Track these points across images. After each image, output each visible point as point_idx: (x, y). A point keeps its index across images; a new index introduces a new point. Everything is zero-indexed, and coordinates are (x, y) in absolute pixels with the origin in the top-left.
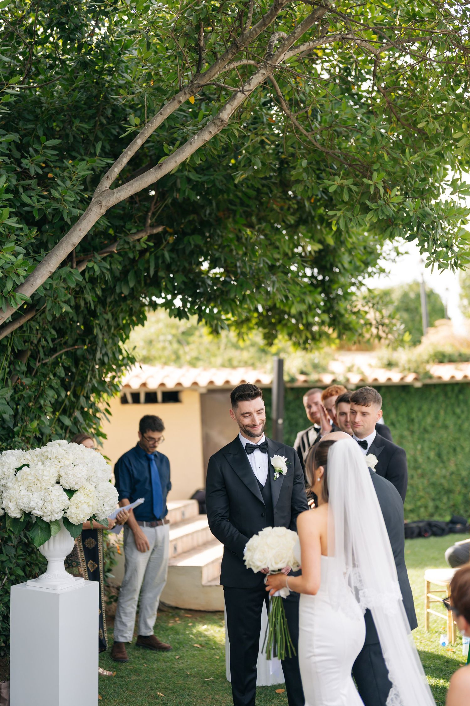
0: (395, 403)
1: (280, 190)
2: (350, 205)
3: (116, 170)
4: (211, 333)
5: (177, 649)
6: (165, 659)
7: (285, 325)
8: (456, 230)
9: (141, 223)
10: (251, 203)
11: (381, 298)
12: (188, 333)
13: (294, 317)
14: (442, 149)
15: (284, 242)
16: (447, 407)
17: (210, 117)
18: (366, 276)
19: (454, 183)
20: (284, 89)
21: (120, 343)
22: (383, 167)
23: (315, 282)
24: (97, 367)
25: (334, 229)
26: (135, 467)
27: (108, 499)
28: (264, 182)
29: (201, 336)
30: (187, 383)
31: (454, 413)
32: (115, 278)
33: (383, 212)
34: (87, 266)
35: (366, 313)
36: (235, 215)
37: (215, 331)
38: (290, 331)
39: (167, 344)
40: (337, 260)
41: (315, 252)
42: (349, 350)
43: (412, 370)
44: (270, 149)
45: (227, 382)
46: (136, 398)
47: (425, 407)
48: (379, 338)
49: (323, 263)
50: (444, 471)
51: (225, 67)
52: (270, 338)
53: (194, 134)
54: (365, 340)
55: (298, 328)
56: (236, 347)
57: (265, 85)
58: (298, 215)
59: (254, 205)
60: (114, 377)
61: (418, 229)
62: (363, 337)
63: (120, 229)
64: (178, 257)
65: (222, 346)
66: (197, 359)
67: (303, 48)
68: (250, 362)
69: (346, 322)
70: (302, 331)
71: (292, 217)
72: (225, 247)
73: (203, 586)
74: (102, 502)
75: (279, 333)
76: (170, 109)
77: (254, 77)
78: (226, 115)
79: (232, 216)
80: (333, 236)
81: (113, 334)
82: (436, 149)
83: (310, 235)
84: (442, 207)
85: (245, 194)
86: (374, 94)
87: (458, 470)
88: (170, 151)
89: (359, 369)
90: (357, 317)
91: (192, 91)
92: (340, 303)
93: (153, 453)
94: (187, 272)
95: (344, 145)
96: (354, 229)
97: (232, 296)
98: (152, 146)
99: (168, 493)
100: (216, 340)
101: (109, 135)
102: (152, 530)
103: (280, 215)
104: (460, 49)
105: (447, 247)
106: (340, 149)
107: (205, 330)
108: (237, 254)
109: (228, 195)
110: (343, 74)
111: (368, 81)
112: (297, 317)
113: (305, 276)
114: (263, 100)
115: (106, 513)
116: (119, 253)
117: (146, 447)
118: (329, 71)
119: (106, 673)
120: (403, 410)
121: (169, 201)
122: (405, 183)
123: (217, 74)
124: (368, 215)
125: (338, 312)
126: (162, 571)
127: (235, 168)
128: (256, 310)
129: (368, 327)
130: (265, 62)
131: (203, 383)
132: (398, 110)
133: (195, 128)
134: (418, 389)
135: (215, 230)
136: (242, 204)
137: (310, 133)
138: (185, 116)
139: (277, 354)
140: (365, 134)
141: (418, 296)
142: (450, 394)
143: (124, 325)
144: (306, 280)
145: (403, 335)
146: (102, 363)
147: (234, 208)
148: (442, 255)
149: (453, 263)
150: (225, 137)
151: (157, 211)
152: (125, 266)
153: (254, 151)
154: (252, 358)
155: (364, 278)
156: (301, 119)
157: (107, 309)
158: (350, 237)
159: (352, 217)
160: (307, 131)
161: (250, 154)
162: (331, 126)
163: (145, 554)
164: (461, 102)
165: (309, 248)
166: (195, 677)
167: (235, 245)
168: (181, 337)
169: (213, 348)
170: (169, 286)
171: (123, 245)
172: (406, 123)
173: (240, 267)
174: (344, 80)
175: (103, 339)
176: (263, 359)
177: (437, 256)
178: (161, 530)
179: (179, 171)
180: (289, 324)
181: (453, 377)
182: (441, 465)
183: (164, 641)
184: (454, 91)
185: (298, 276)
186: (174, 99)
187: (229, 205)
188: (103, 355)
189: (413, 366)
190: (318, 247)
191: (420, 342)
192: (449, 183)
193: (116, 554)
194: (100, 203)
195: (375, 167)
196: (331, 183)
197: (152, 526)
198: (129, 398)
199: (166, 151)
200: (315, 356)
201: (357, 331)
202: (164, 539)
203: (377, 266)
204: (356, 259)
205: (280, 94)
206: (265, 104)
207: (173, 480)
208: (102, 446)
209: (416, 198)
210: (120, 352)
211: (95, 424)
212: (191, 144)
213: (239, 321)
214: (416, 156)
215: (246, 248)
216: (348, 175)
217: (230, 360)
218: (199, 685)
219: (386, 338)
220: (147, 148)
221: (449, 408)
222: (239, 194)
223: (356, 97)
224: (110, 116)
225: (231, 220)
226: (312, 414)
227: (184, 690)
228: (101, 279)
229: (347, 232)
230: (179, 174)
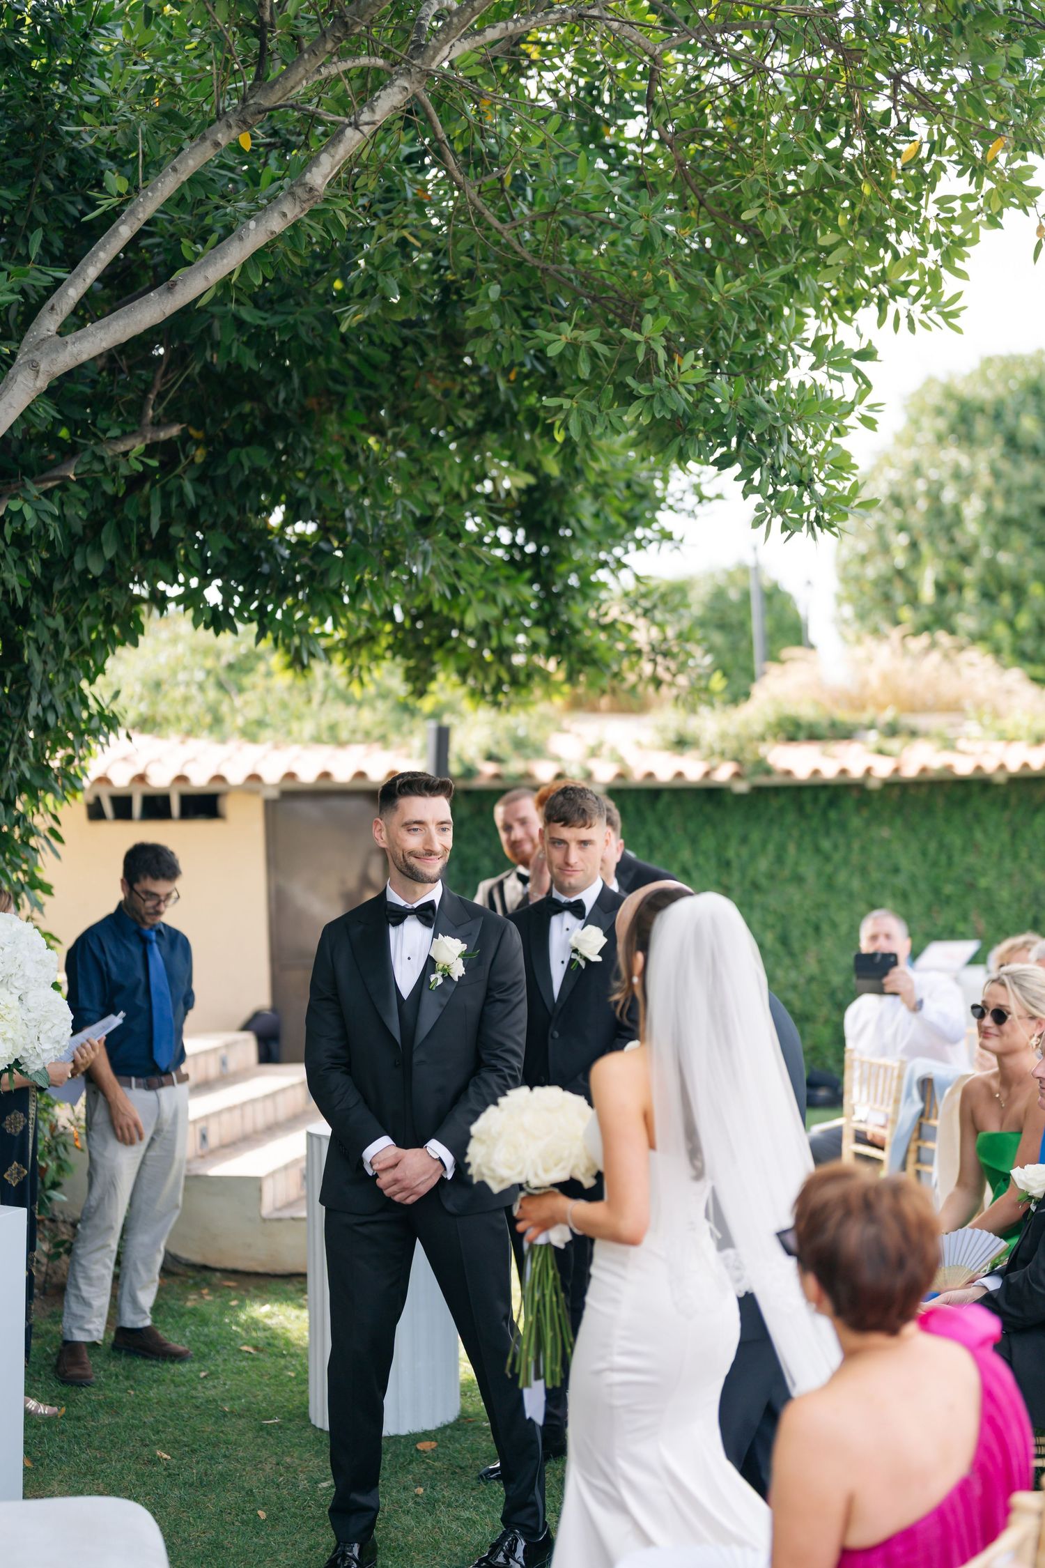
0: (692, 826)
1: (444, 352)
2: (593, 387)
3: (73, 293)
4: (290, 665)
5: (202, 1357)
6: (177, 1379)
7: (453, 650)
8: (821, 446)
9: (132, 417)
10: (378, 378)
11: (663, 597)
12: (240, 667)
13: (471, 634)
14: (796, 269)
15: (451, 468)
16: (801, 837)
17: (286, 182)
18: (632, 546)
19: (818, 345)
20: (452, 125)
21: (84, 684)
22: (665, 306)
23: (518, 557)
24: (31, 734)
25: (559, 437)
26: (113, 956)
27: (48, 1026)
28: (406, 332)
29: (269, 674)
30: (236, 777)
31: (817, 850)
32: (70, 536)
33: (663, 404)
34: (7, 509)
35: (630, 627)
36: (343, 406)
37: (298, 662)
38: (463, 665)
39: (194, 690)
40: (566, 510)
41: (519, 490)
42: (594, 709)
43: (728, 756)
44: (421, 261)
45: (326, 775)
46: (122, 806)
47: (755, 836)
48: (657, 682)
49: (537, 516)
50: (793, 975)
51: (318, 71)
52: (419, 679)
53: (249, 217)
54: (626, 685)
55: (482, 657)
56: (347, 699)
57: (410, 116)
58: (482, 409)
59: (384, 382)
60: (69, 760)
61: (739, 443)
62: (623, 679)
63: (83, 429)
64: (215, 493)
65: (317, 698)
66: (260, 723)
67: (492, 34)
68: (376, 732)
69: (586, 646)
70: (489, 664)
71: (469, 412)
72: (319, 474)
73: (264, 1220)
74: (34, 1032)
75: (437, 668)
76: (194, 159)
77: (383, 94)
78: (320, 176)
79: (336, 407)
80: (556, 455)
81: (69, 663)
82: (783, 269)
83: (507, 453)
84: (793, 396)
85: (366, 359)
86: (650, 149)
87: (824, 972)
88: (197, 255)
89: (613, 751)
90: (610, 637)
91: (244, 122)
92: (571, 603)
93: (153, 927)
94: (232, 528)
95: (582, 254)
96: (603, 443)
97: (333, 583)
98: (158, 245)
99: (186, 1014)
100: (301, 683)
101: (62, 216)
102: (149, 1096)
103: (442, 408)
104: (837, 52)
105: (800, 483)
106: (573, 262)
107: (277, 660)
108: (346, 490)
109: (328, 360)
110: (584, 99)
111: (640, 117)
112: (478, 633)
113: (496, 543)
114: (406, 150)
115: (44, 1056)
116: (81, 482)
117: (138, 912)
118: (554, 93)
119: (44, 1410)
120: (708, 842)
121: (196, 368)
122: (714, 341)
123: (301, 85)
124: (631, 409)
125: (568, 624)
126: (172, 1188)
127: (344, 299)
128: (389, 616)
129: (634, 659)
130: (408, 62)
131: (272, 776)
132: (700, 180)
133: (252, 206)
134: (740, 797)
135: (297, 436)
136: (359, 381)
137: (507, 226)
138: (231, 180)
139: (435, 715)
140: (627, 231)
141: (746, 596)
142: (809, 808)
143: (92, 644)
144: (499, 553)
145: (709, 677)
146: (43, 727)
147: (340, 388)
148: (788, 502)
149: (812, 518)
150: (319, 227)
151: (168, 391)
152: (95, 512)
153: (383, 263)
154: (382, 723)
155: (627, 552)
156: (488, 196)
157: (55, 605)
158: (595, 459)
159: (596, 413)
160: (502, 220)
161: (377, 268)
162: (553, 212)
163: (134, 1148)
164: (837, 167)
165: (507, 484)
166: (240, 1416)
167: (342, 472)
168: (224, 676)
169: (297, 701)
170: (194, 559)
171: (90, 463)
172: (717, 209)
173: (351, 520)
174: (585, 113)
175: (44, 672)
176: (405, 728)
177: (778, 502)
178: (169, 1095)
179: (215, 301)
180: (461, 650)
181: (816, 772)
182: (787, 961)
183: (174, 1339)
184: (821, 142)
185: (482, 543)
186: (203, 138)
187: (330, 383)
188: (44, 709)
189: (731, 745)
190: (526, 479)
191: (747, 695)
192: (809, 344)
193: (70, 1149)
194: (34, 366)
195: (649, 304)
196: (551, 336)
197: (150, 1087)
198: (108, 807)
199: (188, 255)
200: (520, 720)
201: (608, 666)
202: (175, 1115)
203: (655, 526)
204: (608, 510)
205: (442, 135)
206: (409, 159)
207: (196, 987)
208: (41, 912)
209: (736, 375)
210: (84, 701)
211: (26, 861)
212: (241, 239)
213: (351, 641)
214: (738, 282)
215: (366, 478)
216: (589, 321)
217: (333, 728)
218: (250, 1435)
219: (671, 684)
220: (149, 249)
221: (807, 839)
222: (352, 358)
223: (612, 151)
224: (63, 173)
225: (333, 417)
226: (514, 845)
227: (215, 1445)
228: (39, 537)
229: (588, 447)
230: (217, 310)
